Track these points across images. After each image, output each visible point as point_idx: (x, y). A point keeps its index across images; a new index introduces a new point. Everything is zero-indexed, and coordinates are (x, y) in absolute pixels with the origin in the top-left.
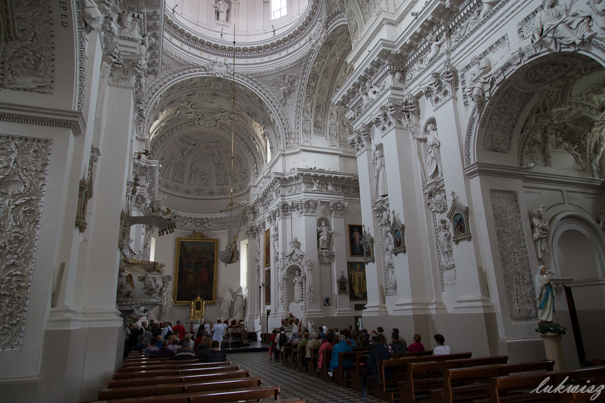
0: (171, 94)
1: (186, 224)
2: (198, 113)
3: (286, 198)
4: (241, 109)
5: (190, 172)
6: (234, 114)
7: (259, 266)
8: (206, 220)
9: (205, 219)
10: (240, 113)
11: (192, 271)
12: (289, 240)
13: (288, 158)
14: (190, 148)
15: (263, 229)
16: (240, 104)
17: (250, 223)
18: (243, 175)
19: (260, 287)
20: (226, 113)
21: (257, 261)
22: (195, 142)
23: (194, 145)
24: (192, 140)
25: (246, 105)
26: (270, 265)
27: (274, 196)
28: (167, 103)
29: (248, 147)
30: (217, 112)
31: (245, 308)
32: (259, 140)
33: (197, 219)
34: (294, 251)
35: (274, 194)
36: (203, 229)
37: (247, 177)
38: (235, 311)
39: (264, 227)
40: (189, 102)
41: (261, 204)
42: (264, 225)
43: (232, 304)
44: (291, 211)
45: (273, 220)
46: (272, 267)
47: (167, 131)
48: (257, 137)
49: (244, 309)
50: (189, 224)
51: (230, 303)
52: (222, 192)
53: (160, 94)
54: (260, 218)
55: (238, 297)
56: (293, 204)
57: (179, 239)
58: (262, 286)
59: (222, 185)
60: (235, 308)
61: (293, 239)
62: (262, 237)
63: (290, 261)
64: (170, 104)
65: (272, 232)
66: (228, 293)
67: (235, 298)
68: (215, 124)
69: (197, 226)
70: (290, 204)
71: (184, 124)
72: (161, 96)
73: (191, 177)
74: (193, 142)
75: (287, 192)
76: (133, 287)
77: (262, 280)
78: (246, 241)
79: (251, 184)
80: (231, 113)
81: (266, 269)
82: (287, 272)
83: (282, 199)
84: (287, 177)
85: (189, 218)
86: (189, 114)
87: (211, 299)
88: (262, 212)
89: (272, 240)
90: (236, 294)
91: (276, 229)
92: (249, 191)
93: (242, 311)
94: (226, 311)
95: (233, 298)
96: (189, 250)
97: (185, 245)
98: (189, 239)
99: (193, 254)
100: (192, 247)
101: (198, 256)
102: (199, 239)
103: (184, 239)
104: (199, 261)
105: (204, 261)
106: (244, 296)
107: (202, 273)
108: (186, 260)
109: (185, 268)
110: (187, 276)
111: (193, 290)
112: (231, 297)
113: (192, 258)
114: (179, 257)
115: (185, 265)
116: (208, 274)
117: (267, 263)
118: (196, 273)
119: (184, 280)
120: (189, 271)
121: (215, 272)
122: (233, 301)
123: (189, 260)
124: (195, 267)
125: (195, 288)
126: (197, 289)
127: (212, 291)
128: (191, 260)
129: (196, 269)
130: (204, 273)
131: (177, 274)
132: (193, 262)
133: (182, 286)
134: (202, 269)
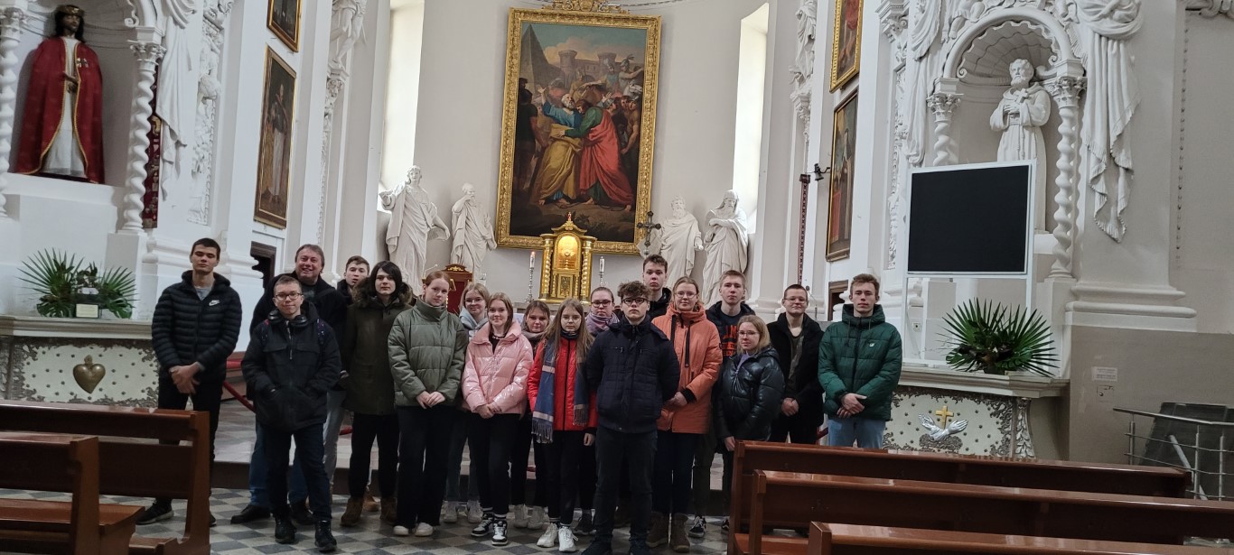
7: (807, 99)
11: (563, 133)
19: (805, 180)
21: (801, 79)
43: (699, 256)
51: (691, 257)
55: (720, 234)
57: (517, 13)
58: (813, 176)
60: (706, 275)
66: (685, 220)
67: (708, 235)
77: (817, 152)
78: (762, 13)
81: (838, 97)
82: (958, 62)
90: (712, 222)
95: (702, 237)
96: (552, 55)
97: (539, 38)
98: (553, 15)
99: (566, 71)
100: (565, 47)
101: (585, 78)
102: (590, 17)
103: (536, 14)
104: (589, 99)
105: (603, 100)
106: (743, 229)
107: (597, 142)
108: (541, 91)
109: (539, 121)
110: (544, 149)
111: (564, 201)
112: (695, 231)
113: (563, 87)
114: (516, 81)
115: (540, 111)
116: (621, 148)
117: (841, 71)
118: (577, 141)
119: (534, 162)
120: (553, 134)
121: (645, 140)
122: (701, 247)
123: (551, 92)
124: (572, 120)
125: (571, 194)
126: (580, 199)
127: (634, 209)
128: (559, 92)
129: (577, 126)
130: (604, 144)
131: (512, 141)
132: (566, 99)
133: (527, 185)
134: (598, 128)
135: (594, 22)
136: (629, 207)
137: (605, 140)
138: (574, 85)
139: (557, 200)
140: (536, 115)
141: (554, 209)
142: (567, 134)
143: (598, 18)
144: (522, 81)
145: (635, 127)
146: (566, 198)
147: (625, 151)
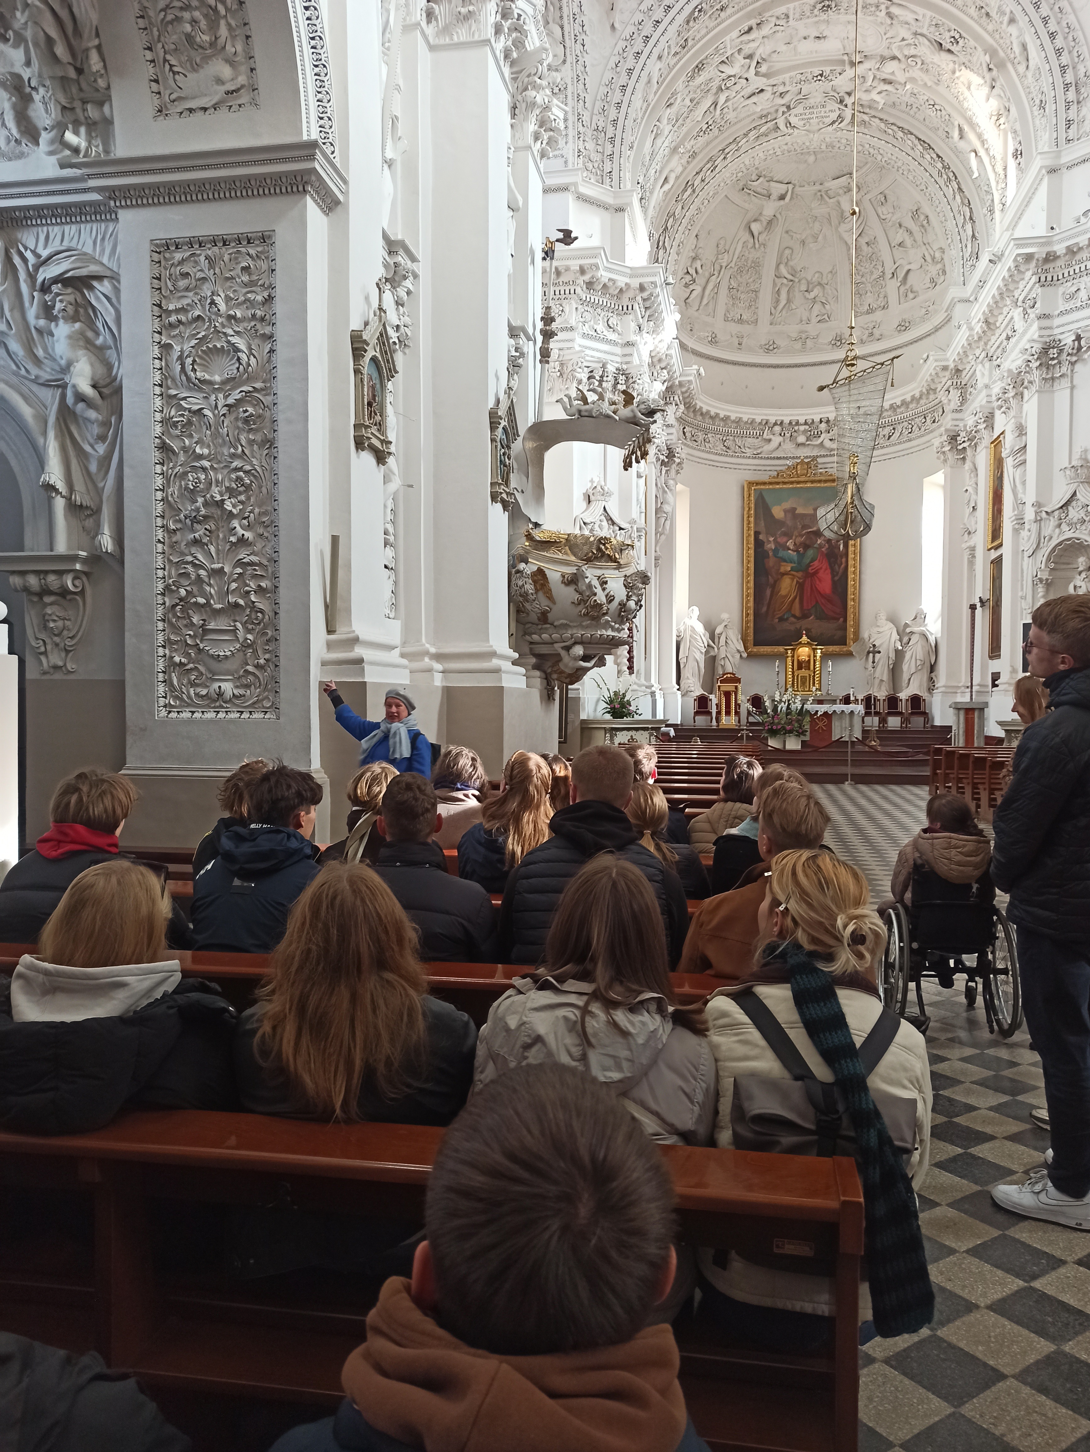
0: (690, 43)
1: (770, 440)
2: (781, 89)
3: (1057, 321)
4: (916, 34)
5: (775, 284)
6: (894, 58)
7: (973, 549)
8: (823, 426)
9: (821, 421)
10: (913, 52)
11: (789, 569)
12: (1061, 459)
13: (1068, 176)
14: (770, 209)
15: (985, 434)
16: (910, 17)
17: (947, 422)
18: (933, 270)
19: (973, 607)
20: (867, 65)
21: (969, 533)
22: (782, 188)
23: (782, 197)
24: (772, 184)
25: (929, 14)
26: (1001, 545)
27: (1019, 324)
28: (683, 78)
29: (946, 167)
30: (839, 69)
31: (932, 668)
32: (979, 136)
33: (797, 423)
34: (1075, 494)
35: (1017, 314)
36: (815, 453)
37: (944, 272)
38: (905, 677)
39: (991, 426)
40: (750, 57)
41: (983, 354)
42: (989, 419)
43: (899, 654)
44: (1073, 364)
45: (1013, 403)
46: (1006, 551)
47: (697, 169)
48: (973, 125)
49: (932, 671)
50: (777, 440)
51: (892, 655)
52: (871, 334)
53: (656, 52)
54: (978, 401)
55: (915, 639)
56: (1079, 338)
57: (751, 484)
58: (978, 605)
59: (870, 311)
60: (905, 667)
61: (1076, 456)
62: (983, 458)
63: (1059, 525)
64: (692, 77)
65: (1009, 442)
66: (886, 628)
67: (905, 639)
68: (838, 113)
69: (799, 445)
70: (1068, 340)
71: (745, 135)
72: (660, 58)
73: (778, 301)
74: (778, 189)
75: (1060, 301)
76: (550, 597)
77: (981, 589)
78: (939, 477)
79: (954, 292)
80: (883, 59)
81: (994, 554)
82: (1048, 559)
83: (1041, 328)
84: (1060, 248)
85: (775, 424)
86: (754, 99)
87: (843, 642)
88: (986, 380)
89: (1009, 463)
90: (908, 630)
91: (1021, 431)
92: (948, 320)
93: (925, 675)
94: (882, 672)
95: (901, 640)
96: (778, 512)
97: (768, 499)
98: (778, 483)
99: (789, 523)
100: (787, 505)
101: (804, 527)
102: (806, 482)
103: (764, 483)
104: (808, 542)
105: (819, 542)
106: (931, 634)
107: (816, 573)
108: (772, 539)
109: (771, 562)
110: (775, 582)
111: (792, 619)
112: (895, 636)
113: (788, 535)
114: (752, 533)
115: (771, 554)
116: (833, 576)
117: (994, 539)
118: (800, 574)
119: (768, 592)
120: (782, 570)
121: (851, 569)
122: (900, 648)
123: (779, 540)
124: (796, 558)
125: (798, 613)
126: (805, 616)
127: (845, 621)
128: (785, 539)
129: (799, 563)
130: (821, 574)
131: (752, 578)
132: (790, 544)
133: (764, 609)
134: (816, 563)
135: (809, 485)
136: (842, 619)
137: (822, 571)
138: (796, 533)
139: (787, 619)
140: (768, 557)
141: (786, 626)
142: (792, 569)
143: (812, 482)
144: (757, 534)
145: (844, 560)
146: (794, 616)
147: (836, 578)
